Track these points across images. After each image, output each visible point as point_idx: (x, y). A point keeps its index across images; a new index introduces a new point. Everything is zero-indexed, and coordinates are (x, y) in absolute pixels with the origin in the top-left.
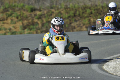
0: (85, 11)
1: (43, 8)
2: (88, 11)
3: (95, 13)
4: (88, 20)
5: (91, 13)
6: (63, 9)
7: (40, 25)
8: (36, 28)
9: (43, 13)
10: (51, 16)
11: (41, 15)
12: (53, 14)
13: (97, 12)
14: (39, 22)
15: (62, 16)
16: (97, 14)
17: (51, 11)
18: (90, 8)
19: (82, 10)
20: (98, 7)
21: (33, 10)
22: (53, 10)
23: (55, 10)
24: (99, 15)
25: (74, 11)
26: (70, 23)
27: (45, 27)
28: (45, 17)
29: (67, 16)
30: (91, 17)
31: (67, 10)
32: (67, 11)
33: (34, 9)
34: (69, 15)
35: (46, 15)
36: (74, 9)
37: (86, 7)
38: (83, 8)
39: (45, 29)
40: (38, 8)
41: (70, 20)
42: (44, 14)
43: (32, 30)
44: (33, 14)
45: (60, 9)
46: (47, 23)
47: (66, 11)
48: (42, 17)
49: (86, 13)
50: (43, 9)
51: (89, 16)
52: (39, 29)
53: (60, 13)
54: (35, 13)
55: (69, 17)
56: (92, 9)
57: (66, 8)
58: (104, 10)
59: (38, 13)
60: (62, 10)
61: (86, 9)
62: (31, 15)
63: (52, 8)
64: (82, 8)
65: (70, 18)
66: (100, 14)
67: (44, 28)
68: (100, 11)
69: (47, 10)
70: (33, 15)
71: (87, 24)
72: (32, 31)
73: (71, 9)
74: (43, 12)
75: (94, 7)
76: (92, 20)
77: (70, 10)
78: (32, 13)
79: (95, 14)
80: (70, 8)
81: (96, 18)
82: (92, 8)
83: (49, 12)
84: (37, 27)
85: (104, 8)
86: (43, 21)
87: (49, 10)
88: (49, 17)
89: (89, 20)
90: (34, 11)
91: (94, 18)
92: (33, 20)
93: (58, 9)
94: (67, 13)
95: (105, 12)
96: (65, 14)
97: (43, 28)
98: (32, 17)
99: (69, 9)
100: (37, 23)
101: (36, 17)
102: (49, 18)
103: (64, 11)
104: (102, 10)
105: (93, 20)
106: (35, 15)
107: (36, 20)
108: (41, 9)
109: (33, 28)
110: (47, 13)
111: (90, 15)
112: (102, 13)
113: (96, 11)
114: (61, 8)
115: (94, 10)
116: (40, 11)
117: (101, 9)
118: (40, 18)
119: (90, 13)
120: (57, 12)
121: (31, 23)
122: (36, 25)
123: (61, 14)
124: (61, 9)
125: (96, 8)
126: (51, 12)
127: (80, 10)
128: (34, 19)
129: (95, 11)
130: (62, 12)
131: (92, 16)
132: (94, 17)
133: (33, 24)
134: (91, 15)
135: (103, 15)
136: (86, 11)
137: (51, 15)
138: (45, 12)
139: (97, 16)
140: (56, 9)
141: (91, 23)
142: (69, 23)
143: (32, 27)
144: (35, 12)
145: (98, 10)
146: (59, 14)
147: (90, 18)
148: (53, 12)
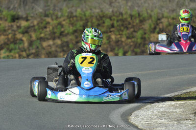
0: (101, 22)
1: (32, 15)
2: (108, 22)
3: (118, 26)
4: (106, 37)
5: (113, 26)
6: (65, 18)
7: (26, 44)
8: (19, 48)
9: (32, 25)
10: (45, 30)
11: (29, 27)
12: (48, 26)
13: (123, 25)
14: (24, 39)
15: (62, 30)
16: (122, 28)
17: (45, 20)
18: (110, 18)
19: (98, 20)
20: (125, 17)
21: (15, 19)
22: (49, 19)
23: (52, 20)
24: (125, 30)
25: (84, 22)
26: (77, 42)
27: (34, 47)
28: (35, 30)
29: (71, 29)
30: (112, 33)
31: (71, 19)
32: (73, 21)
33: (16, 17)
34: (74, 28)
35: (36, 27)
36: (84, 18)
37: (104, 16)
38: (98, 17)
39: (34, 51)
40: (24, 16)
41: (77, 37)
42: (34, 26)
43: (13, 52)
44: (15, 25)
45: (60, 18)
46: (39, 41)
47: (70, 21)
48: (29, 30)
49: (103, 26)
50: (32, 17)
51: (108, 30)
52: (25, 51)
53: (60, 24)
54: (18, 24)
55: (75, 31)
56: (114, 20)
57: (71, 16)
58: (133, 22)
59: (24, 24)
60: (64, 20)
61: (104, 19)
62: (12, 26)
63: (46, 16)
64: (96, 17)
65: (76, 34)
66: (127, 28)
67: (33, 49)
68: (127, 23)
69: (39, 19)
70: (15, 27)
71: (105, 44)
72: (12, 54)
73: (79, 18)
74: (32, 22)
75: (117, 17)
76: (113, 37)
77: (77, 21)
78: (13, 24)
79: (118, 28)
80: (76, 16)
81: (120, 34)
82: (114, 17)
83: (42, 23)
84: (21, 46)
85: (133, 18)
86: (31, 37)
87: (42, 19)
88: (41, 30)
89: (109, 38)
90: (16, 21)
91: (116, 35)
92: (15, 35)
93: (57, 18)
94: (72, 24)
95: (135, 24)
96: (69, 27)
97: (31, 48)
98: (13, 30)
99: (75, 19)
100: (21, 40)
101: (20, 30)
102: (41, 33)
103: (68, 21)
104: (131, 22)
105: (116, 38)
106: (19, 27)
107: (19, 36)
108: (29, 18)
109: (15, 49)
110: (38, 24)
111: (110, 28)
112: (130, 26)
113: (120, 23)
114: (62, 15)
115: (117, 21)
116: (27, 20)
117: (129, 19)
118: (26, 32)
119: (110, 26)
120: (55, 22)
121: (12, 40)
122: (20, 44)
123: (62, 26)
124: (62, 19)
125: (120, 17)
126: (44, 23)
127: (94, 20)
128: (17, 33)
129: (118, 24)
130: (64, 23)
131: (113, 31)
132: (117, 33)
133: (15, 41)
134: (112, 29)
135: (132, 30)
136: (104, 23)
137: (46, 27)
138: (35, 23)
139: (123, 31)
140: (54, 17)
141: (112, 43)
142: (74, 42)
143: (12, 46)
144: (18, 22)
145: (123, 20)
146: (59, 27)
147: (110, 34)
148: (48, 23)
